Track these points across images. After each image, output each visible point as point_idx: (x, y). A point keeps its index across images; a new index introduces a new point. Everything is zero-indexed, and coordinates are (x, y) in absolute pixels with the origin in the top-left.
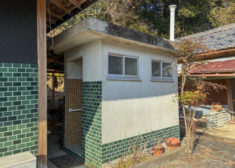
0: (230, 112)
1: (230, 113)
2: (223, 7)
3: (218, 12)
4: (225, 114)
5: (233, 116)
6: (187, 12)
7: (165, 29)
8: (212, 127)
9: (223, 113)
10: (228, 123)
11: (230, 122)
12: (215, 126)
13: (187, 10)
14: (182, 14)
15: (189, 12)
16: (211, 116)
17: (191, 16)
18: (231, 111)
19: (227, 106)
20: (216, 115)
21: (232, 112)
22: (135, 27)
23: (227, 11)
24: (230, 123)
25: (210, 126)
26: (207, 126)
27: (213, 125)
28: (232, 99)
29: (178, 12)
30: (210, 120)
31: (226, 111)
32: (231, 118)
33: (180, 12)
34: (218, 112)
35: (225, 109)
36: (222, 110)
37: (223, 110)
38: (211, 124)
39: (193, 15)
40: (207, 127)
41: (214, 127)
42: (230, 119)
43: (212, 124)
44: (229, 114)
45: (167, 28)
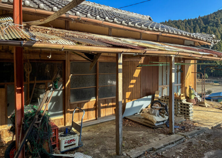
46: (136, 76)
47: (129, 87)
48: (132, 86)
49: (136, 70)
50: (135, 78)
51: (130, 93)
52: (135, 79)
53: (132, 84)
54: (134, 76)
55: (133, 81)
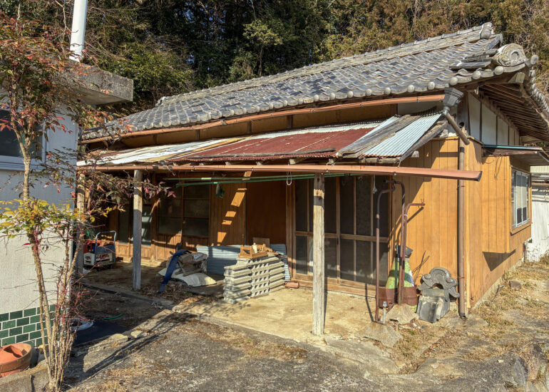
0: (290, 260)
1: (288, 263)
2: (350, 36)
3: (340, 45)
4: (277, 265)
5: (295, 271)
6: (265, 32)
7: (219, 67)
8: (234, 298)
9: (270, 263)
10: (282, 287)
11: (289, 285)
12: (242, 296)
13: (264, 27)
14: (252, 35)
15: (269, 32)
16: (233, 272)
17: (275, 42)
18: (292, 258)
19: (283, 245)
20: (248, 270)
21: (294, 261)
22: (135, 50)
23: (354, 45)
24: (287, 287)
25: (229, 298)
26: (223, 298)
27: (235, 295)
28: (297, 230)
29: (245, 27)
30: (229, 280)
31: (277, 259)
32: (292, 276)
33: (249, 28)
34: (254, 261)
35: (277, 253)
36: (266, 257)
37: (269, 255)
38: (231, 293)
39: (279, 41)
40: (225, 299)
41: (239, 297)
42: (287, 276)
43: (234, 292)
44: (286, 266)
45: (224, 64)
46: (235, 205)
47: (224, 223)
48: (229, 223)
49: (237, 193)
50: (234, 208)
51: (224, 234)
52: (234, 211)
53: (229, 219)
54: (232, 204)
55: (231, 214)
